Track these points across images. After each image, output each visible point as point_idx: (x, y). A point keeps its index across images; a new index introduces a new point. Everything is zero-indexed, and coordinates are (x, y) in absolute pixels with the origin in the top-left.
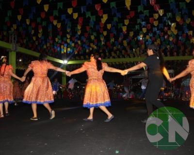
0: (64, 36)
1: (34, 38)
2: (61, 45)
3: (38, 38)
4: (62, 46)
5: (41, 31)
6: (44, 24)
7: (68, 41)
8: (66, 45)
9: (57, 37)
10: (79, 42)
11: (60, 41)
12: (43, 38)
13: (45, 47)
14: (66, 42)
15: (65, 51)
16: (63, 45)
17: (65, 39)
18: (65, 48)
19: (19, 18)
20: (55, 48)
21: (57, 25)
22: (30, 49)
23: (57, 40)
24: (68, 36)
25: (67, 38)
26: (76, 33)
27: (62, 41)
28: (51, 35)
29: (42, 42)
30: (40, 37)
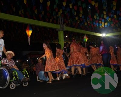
0: (101, 13)
1: (77, 18)
2: (99, 20)
3: (79, 18)
4: (100, 22)
5: (82, 12)
6: (84, 6)
7: (105, 17)
8: (103, 20)
9: (95, 15)
10: (115, 16)
11: (98, 18)
12: (83, 17)
13: (86, 24)
14: (103, 18)
15: (103, 25)
16: (101, 20)
17: (102, 16)
18: (103, 23)
19: (64, 4)
20: (94, 23)
21: (94, 5)
22: (74, 27)
23: (95, 17)
24: (105, 13)
25: (104, 15)
26: (112, 9)
27: (100, 17)
28: (90, 14)
29: (83, 21)
30: (81, 16)
